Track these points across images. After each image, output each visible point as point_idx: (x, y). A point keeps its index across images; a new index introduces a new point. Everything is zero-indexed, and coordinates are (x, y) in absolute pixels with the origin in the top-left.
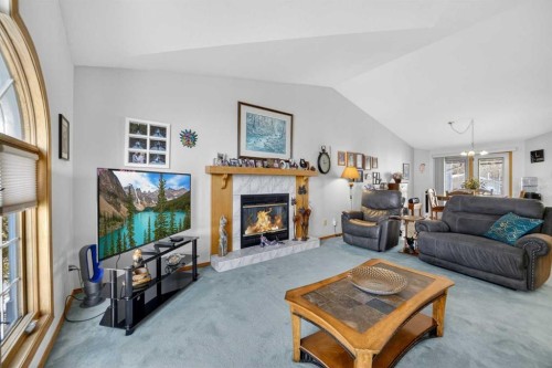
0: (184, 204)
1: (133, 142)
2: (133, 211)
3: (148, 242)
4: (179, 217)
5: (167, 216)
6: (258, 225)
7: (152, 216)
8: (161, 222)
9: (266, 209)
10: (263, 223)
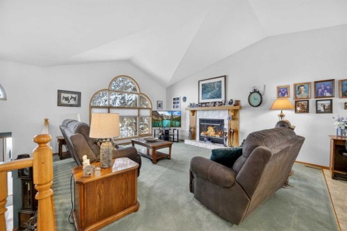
0: (179, 119)
1: (174, 103)
2: (163, 119)
3: (167, 127)
4: (177, 123)
5: (174, 122)
6: (208, 132)
7: (169, 121)
8: (171, 123)
9: (213, 126)
10: (211, 132)
